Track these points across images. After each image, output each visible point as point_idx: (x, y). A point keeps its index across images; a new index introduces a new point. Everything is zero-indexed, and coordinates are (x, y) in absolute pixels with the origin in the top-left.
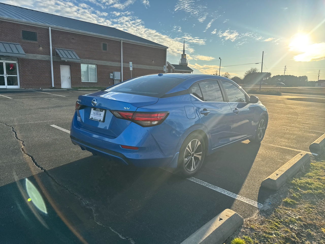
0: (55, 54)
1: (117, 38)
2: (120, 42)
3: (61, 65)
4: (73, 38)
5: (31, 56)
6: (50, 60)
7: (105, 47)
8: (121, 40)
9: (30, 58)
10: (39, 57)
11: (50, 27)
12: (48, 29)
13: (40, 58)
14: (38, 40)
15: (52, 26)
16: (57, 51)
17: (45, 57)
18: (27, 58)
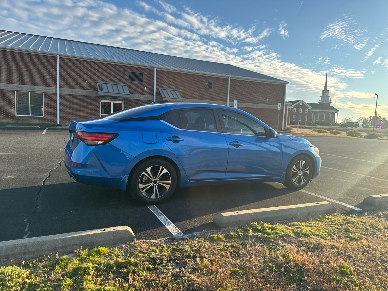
0: (158, 94)
1: (224, 75)
2: (228, 79)
4: (177, 78)
6: (154, 100)
7: (210, 86)
8: (229, 77)
9: (135, 98)
11: (155, 67)
12: (154, 70)
13: (144, 98)
14: (143, 80)
15: (157, 66)
16: (160, 91)
17: (148, 97)
18: (132, 98)
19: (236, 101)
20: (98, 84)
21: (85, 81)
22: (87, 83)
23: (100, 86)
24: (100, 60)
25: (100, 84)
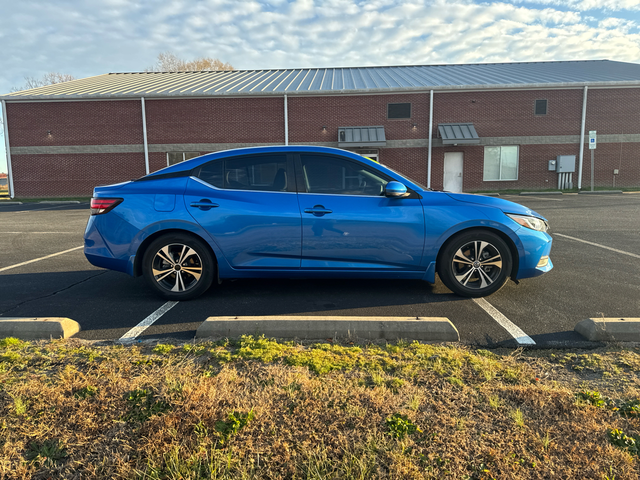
0: (436, 134)
1: (574, 83)
2: (583, 90)
3: (445, 154)
4: (473, 102)
5: (397, 144)
6: (428, 145)
7: (541, 108)
8: (584, 87)
9: (397, 146)
10: (410, 143)
11: (432, 90)
12: (429, 94)
13: (412, 144)
14: (411, 115)
15: (435, 87)
16: (440, 128)
17: (419, 142)
18: (393, 147)
19: (595, 132)
20: (340, 131)
21: (322, 129)
22: (325, 131)
23: (342, 133)
24: (343, 92)
25: (343, 130)
